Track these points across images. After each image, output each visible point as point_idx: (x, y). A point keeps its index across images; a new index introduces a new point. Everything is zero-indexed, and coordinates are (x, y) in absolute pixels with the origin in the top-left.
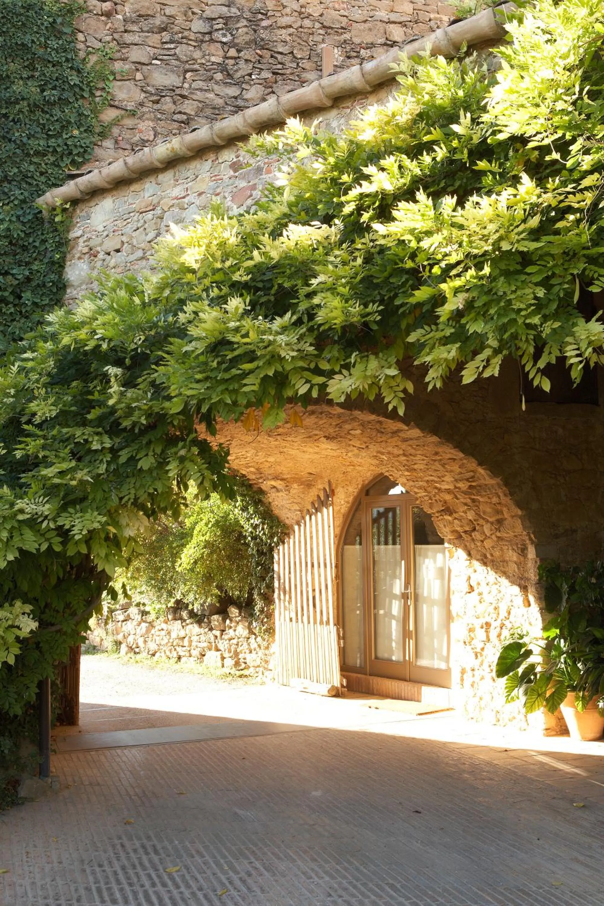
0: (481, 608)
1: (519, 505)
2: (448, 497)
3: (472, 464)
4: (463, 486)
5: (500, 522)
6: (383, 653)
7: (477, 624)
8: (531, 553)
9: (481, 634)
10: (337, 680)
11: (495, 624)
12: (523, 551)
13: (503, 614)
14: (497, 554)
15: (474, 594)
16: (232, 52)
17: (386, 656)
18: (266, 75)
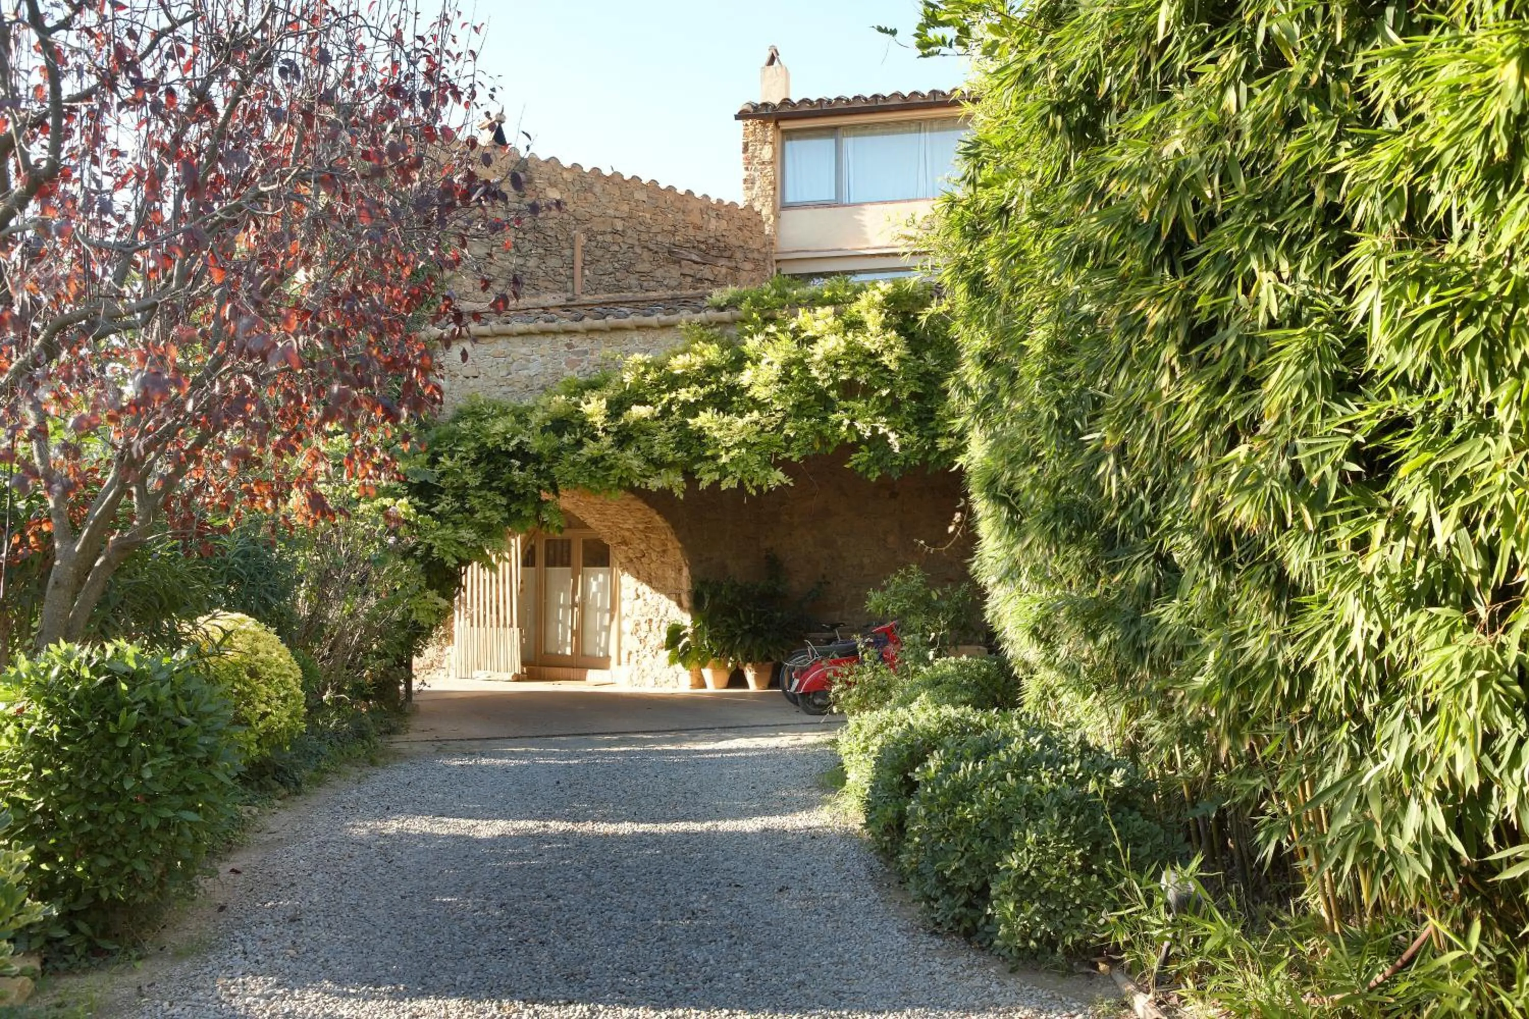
0: (645, 610)
1: (680, 541)
2: (627, 534)
3: (653, 513)
4: (641, 527)
5: (664, 551)
6: (551, 649)
7: (643, 620)
8: (686, 572)
9: (645, 627)
10: (518, 669)
11: (656, 620)
12: (680, 570)
13: (662, 612)
14: (660, 572)
15: (641, 600)
16: (521, 235)
17: (553, 650)
18: (541, 251)
